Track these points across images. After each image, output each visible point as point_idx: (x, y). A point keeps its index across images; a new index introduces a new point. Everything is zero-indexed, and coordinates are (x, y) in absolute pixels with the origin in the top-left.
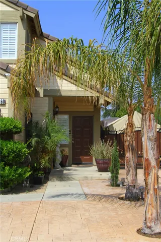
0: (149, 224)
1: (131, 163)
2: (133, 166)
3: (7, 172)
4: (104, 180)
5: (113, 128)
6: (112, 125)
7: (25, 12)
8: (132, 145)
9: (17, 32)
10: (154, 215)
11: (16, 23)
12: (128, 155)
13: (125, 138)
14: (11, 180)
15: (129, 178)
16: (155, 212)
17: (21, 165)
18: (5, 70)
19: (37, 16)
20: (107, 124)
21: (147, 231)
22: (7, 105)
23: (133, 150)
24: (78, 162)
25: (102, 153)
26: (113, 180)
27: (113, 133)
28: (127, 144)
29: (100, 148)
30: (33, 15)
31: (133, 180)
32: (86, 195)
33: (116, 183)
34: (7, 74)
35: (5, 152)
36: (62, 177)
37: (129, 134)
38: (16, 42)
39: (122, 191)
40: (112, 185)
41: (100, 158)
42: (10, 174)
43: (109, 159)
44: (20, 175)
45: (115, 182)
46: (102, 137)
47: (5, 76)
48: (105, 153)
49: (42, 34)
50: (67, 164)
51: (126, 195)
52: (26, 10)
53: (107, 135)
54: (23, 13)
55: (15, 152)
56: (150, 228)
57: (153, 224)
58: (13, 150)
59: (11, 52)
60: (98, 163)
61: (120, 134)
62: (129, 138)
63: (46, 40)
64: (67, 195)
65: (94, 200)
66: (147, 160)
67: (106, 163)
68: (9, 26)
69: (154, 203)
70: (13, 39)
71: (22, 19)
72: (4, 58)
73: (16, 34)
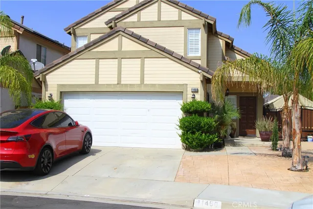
0: (294, 165)
1: (286, 132)
2: (288, 135)
3: (204, 137)
4: (266, 147)
5: (273, 106)
6: (272, 103)
8: (287, 121)
9: (200, 35)
10: (298, 160)
11: (199, 29)
12: (285, 127)
13: (282, 116)
14: (205, 143)
15: (285, 143)
16: (298, 158)
17: (211, 133)
18: (198, 68)
19: (215, 22)
20: (267, 101)
21: (293, 169)
22: (199, 92)
23: (287, 124)
24: (244, 134)
25: (265, 127)
26: (273, 146)
27: (273, 110)
28: (284, 120)
29: (263, 123)
30: (212, 22)
31: (287, 144)
32: (255, 154)
33: (276, 148)
34: (200, 71)
35: (202, 124)
36: (234, 144)
37: (285, 114)
38: (200, 42)
39: (280, 153)
40: (273, 150)
41: (263, 131)
42: (205, 138)
43: (271, 132)
44: (211, 139)
45: (274, 148)
46: (264, 114)
47: (198, 72)
48: (267, 127)
49: (216, 32)
50: (235, 136)
51: (282, 154)
52: (207, 18)
53: (269, 112)
54: (205, 21)
55: (209, 124)
56: (295, 167)
57: (297, 165)
58: (207, 123)
59: (196, 50)
60: (261, 134)
61: (279, 111)
62: (285, 116)
63: (219, 36)
64: (241, 153)
65: (261, 156)
66: (294, 129)
67: (268, 135)
68: (194, 31)
69: (298, 154)
70: (197, 40)
71: (204, 26)
72: (191, 55)
73: (199, 37)
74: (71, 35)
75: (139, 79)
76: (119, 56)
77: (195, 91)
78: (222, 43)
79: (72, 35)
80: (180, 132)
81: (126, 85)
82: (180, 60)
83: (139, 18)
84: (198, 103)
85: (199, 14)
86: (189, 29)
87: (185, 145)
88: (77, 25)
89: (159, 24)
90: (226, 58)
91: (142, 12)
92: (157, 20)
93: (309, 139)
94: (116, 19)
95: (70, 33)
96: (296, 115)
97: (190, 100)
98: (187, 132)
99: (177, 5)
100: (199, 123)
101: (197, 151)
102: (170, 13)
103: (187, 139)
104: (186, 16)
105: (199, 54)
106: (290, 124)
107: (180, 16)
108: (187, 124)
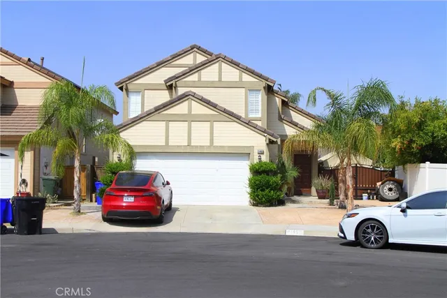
1: (342, 188)
3: (272, 193)
4: (324, 203)
5: (327, 163)
6: (326, 160)
7: (267, 83)
8: (343, 179)
9: (260, 96)
11: (260, 90)
12: (341, 185)
14: (273, 199)
18: (263, 132)
19: (274, 84)
20: (320, 158)
22: (265, 154)
24: (299, 194)
25: (321, 185)
26: (330, 202)
27: (328, 169)
28: (340, 178)
29: (319, 182)
30: (271, 84)
33: (333, 204)
34: (265, 135)
35: (271, 183)
36: (294, 202)
38: (260, 103)
40: (330, 205)
41: (320, 189)
42: (274, 195)
43: (327, 189)
46: (320, 172)
48: (323, 185)
50: (290, 195)
51: (339, 207)
52: (267, 81)
53: (323, 170)
55: (276, 182)
59: (257, 111)
60: (318, 192)
61: (334, 170)
62: (341, 175)
63: (275, 94)
66: (348, 185)
67: (324, 192)
68: (254, 92)
69: (351, 203)
70: (257, 101)
71: (264, 88)
72: (251, 116)
73: (260, 98)
74: (122, 90)
75: (209, 141)
76: (189, 118)
77: (261, 153)
78: (278, 101)
79: (124, 90)
80: (249, 190)
81: (197, 147)
82: (247, 124)
83: (200, 77)
84: (265, 163)
85: (260, 76)
86: (249, 90)
87: (252, 201)
88: (129, 79)
89: (220, 84)
90: (282, 116)
91: (202, 71)
92: (217, 80)
93: (364, 198)
94: (176, 77)
95: (121, 89)
96: (349, 174)
97: (256, 161)
98: (257, 189)
99: (238, 66)
100: (268, 182)
101: (265, 206)
102: (231, 74)
103: (258, 196)
104: (247, 78)
105: (259, 115)
106: (344, 182)
107: (241, 77)
108: (257, 182)
